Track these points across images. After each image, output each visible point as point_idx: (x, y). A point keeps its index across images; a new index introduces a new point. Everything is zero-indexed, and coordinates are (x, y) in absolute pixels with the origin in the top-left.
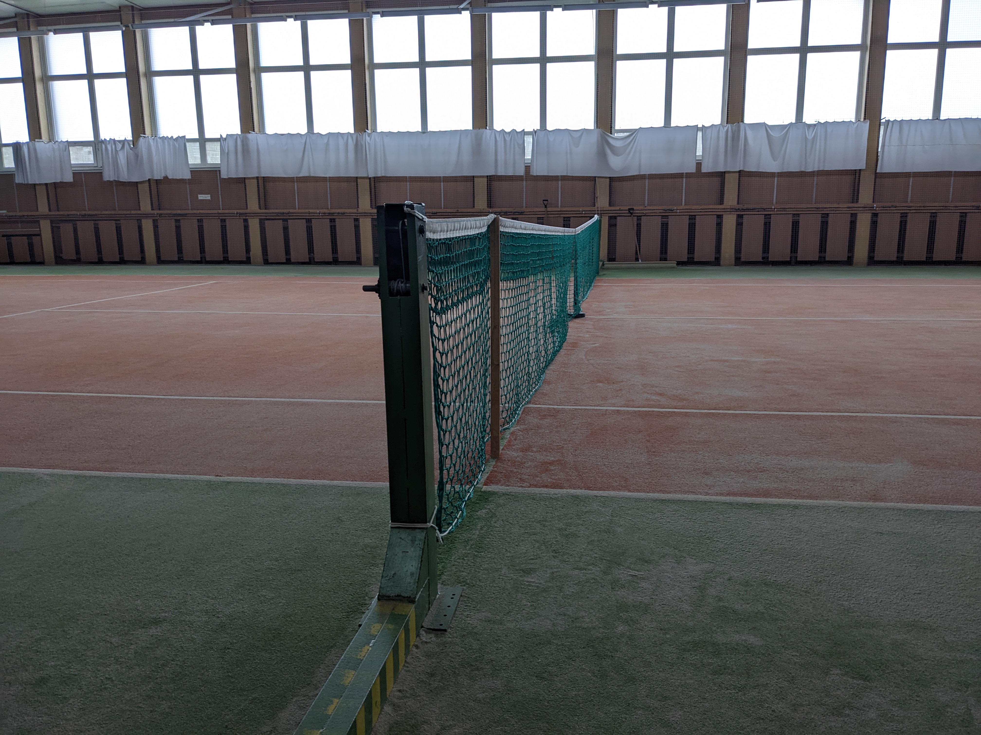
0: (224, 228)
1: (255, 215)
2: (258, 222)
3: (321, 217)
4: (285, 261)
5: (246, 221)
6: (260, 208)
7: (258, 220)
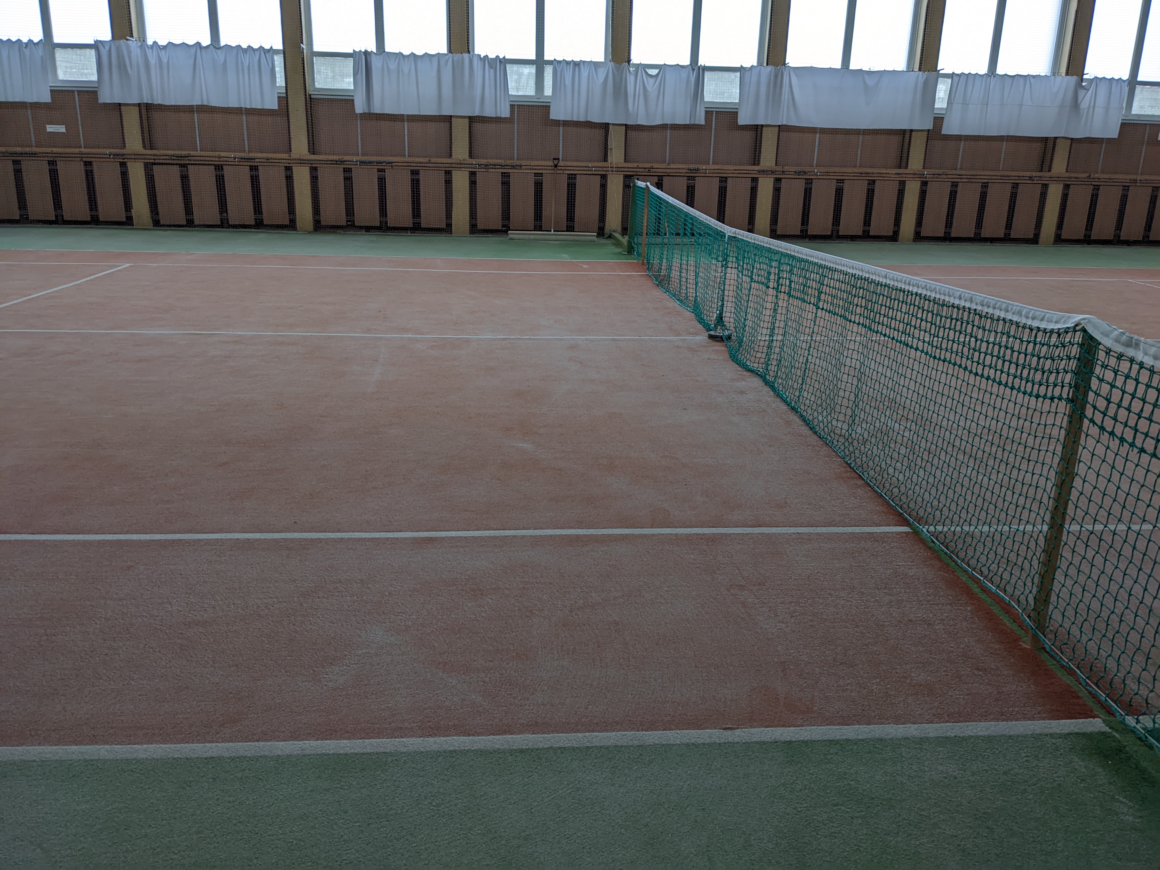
0: (89, 176)
1: (136, 157)
2: (143, 166)
3: (237, 163)
4: (185, 223)
5: (123, 165)
6: (145, 147)
7: (142, 165)
